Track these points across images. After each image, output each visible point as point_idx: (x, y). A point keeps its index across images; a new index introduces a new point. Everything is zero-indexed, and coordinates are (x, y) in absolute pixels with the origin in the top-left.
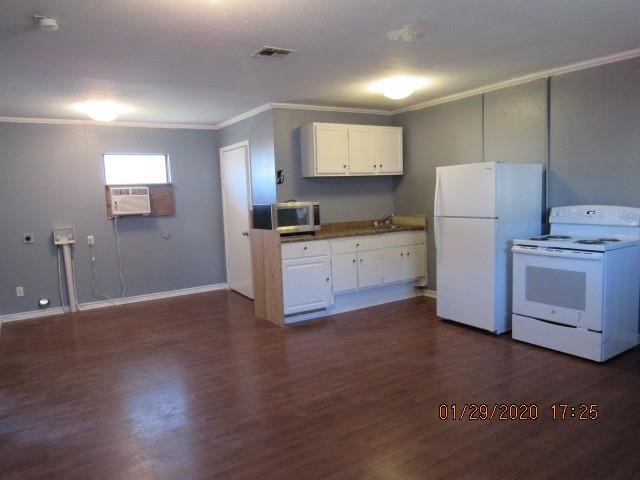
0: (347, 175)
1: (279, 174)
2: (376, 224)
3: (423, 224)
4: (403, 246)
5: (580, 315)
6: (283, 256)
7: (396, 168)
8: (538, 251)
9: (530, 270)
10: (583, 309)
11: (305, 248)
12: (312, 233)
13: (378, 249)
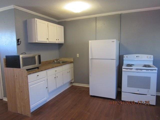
0: (48, 42)
1: (18, 40)
2: (55, 61)
3: (72, 60)
4: (68, 69)
5: (148, 91)
6: (29, 81)
7: (61, 41)
8: (133, 70)
9: (129, 77)
10: (149, 88)
11: (38, 76)
12: (38, 68)
13: (61, 72)
